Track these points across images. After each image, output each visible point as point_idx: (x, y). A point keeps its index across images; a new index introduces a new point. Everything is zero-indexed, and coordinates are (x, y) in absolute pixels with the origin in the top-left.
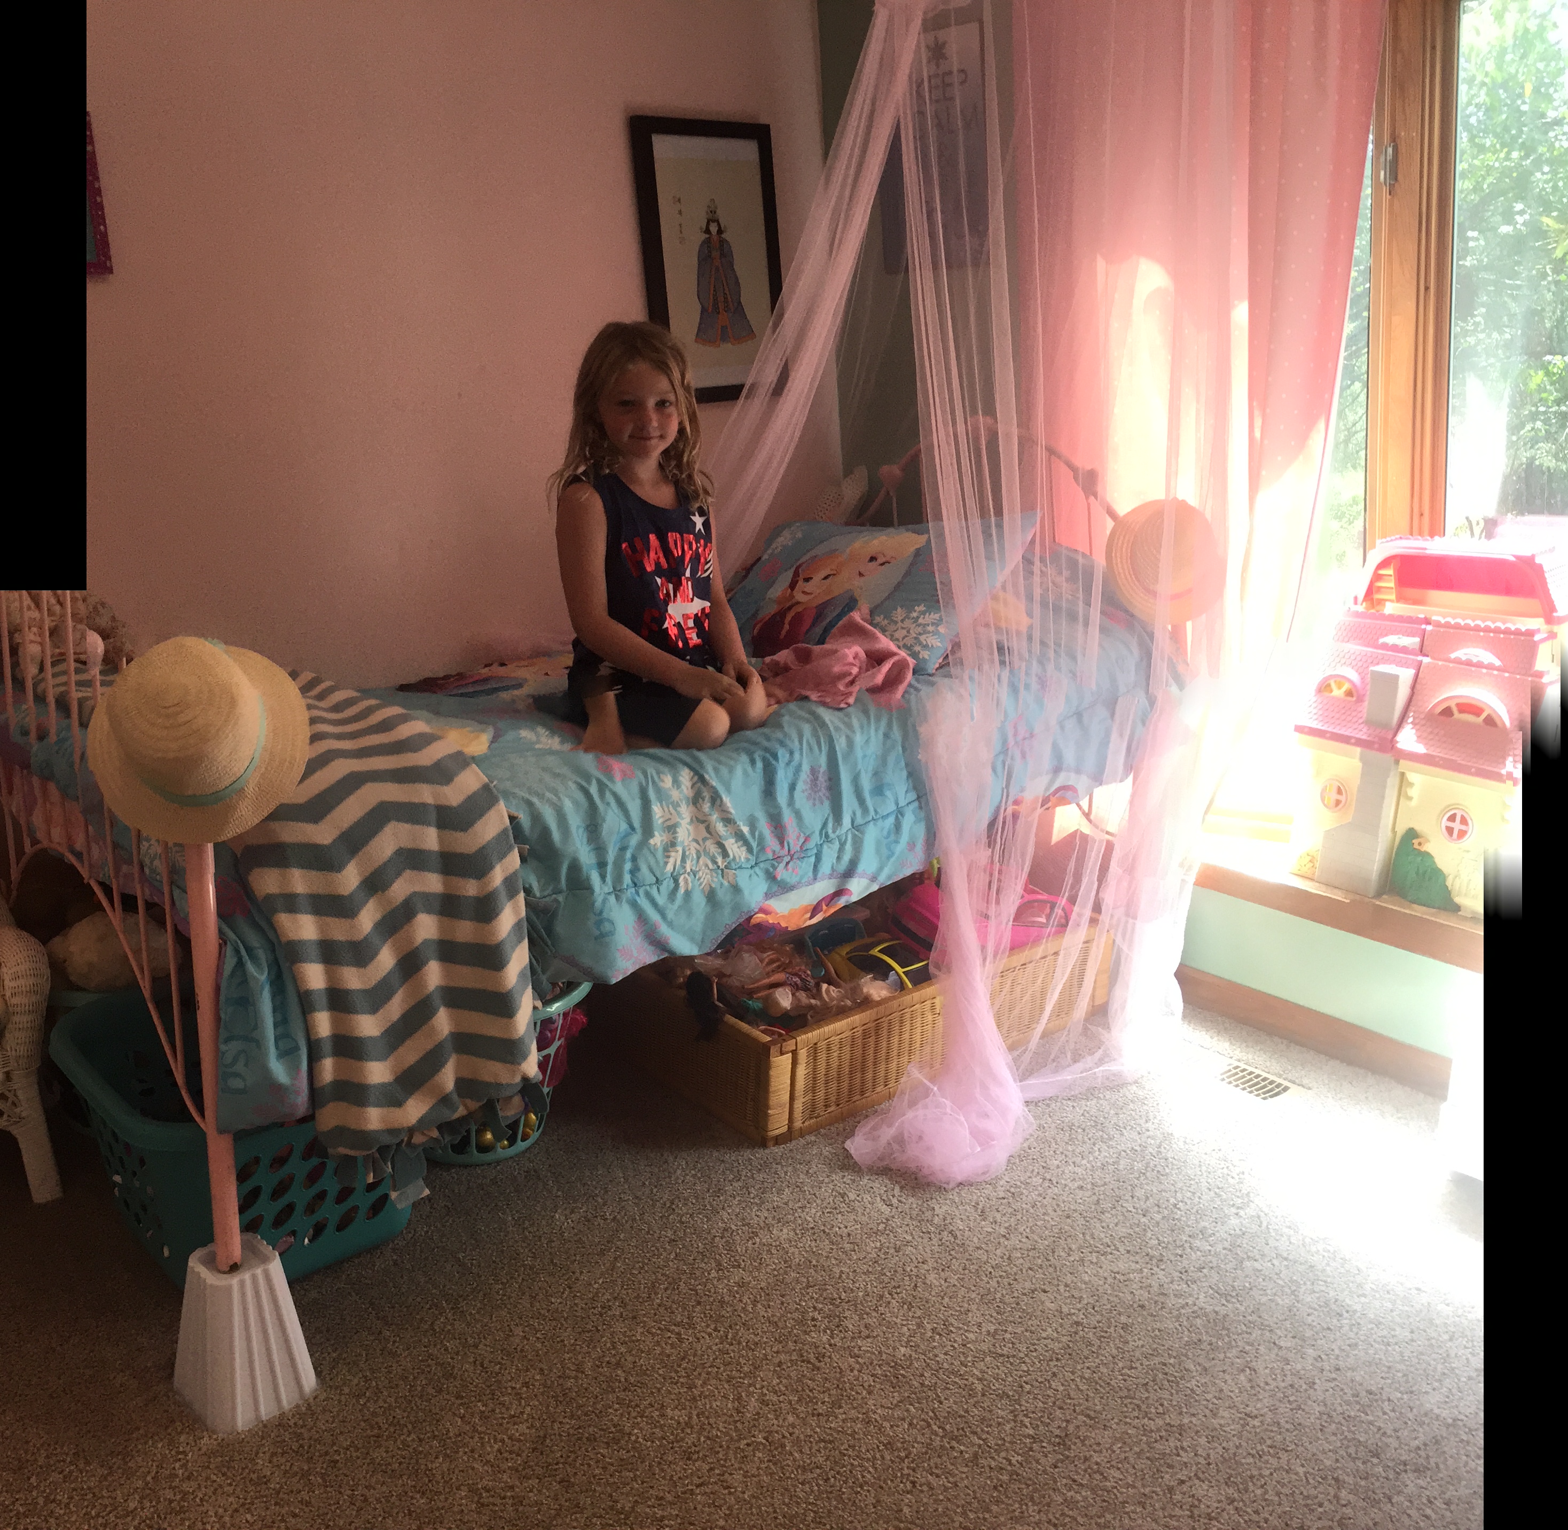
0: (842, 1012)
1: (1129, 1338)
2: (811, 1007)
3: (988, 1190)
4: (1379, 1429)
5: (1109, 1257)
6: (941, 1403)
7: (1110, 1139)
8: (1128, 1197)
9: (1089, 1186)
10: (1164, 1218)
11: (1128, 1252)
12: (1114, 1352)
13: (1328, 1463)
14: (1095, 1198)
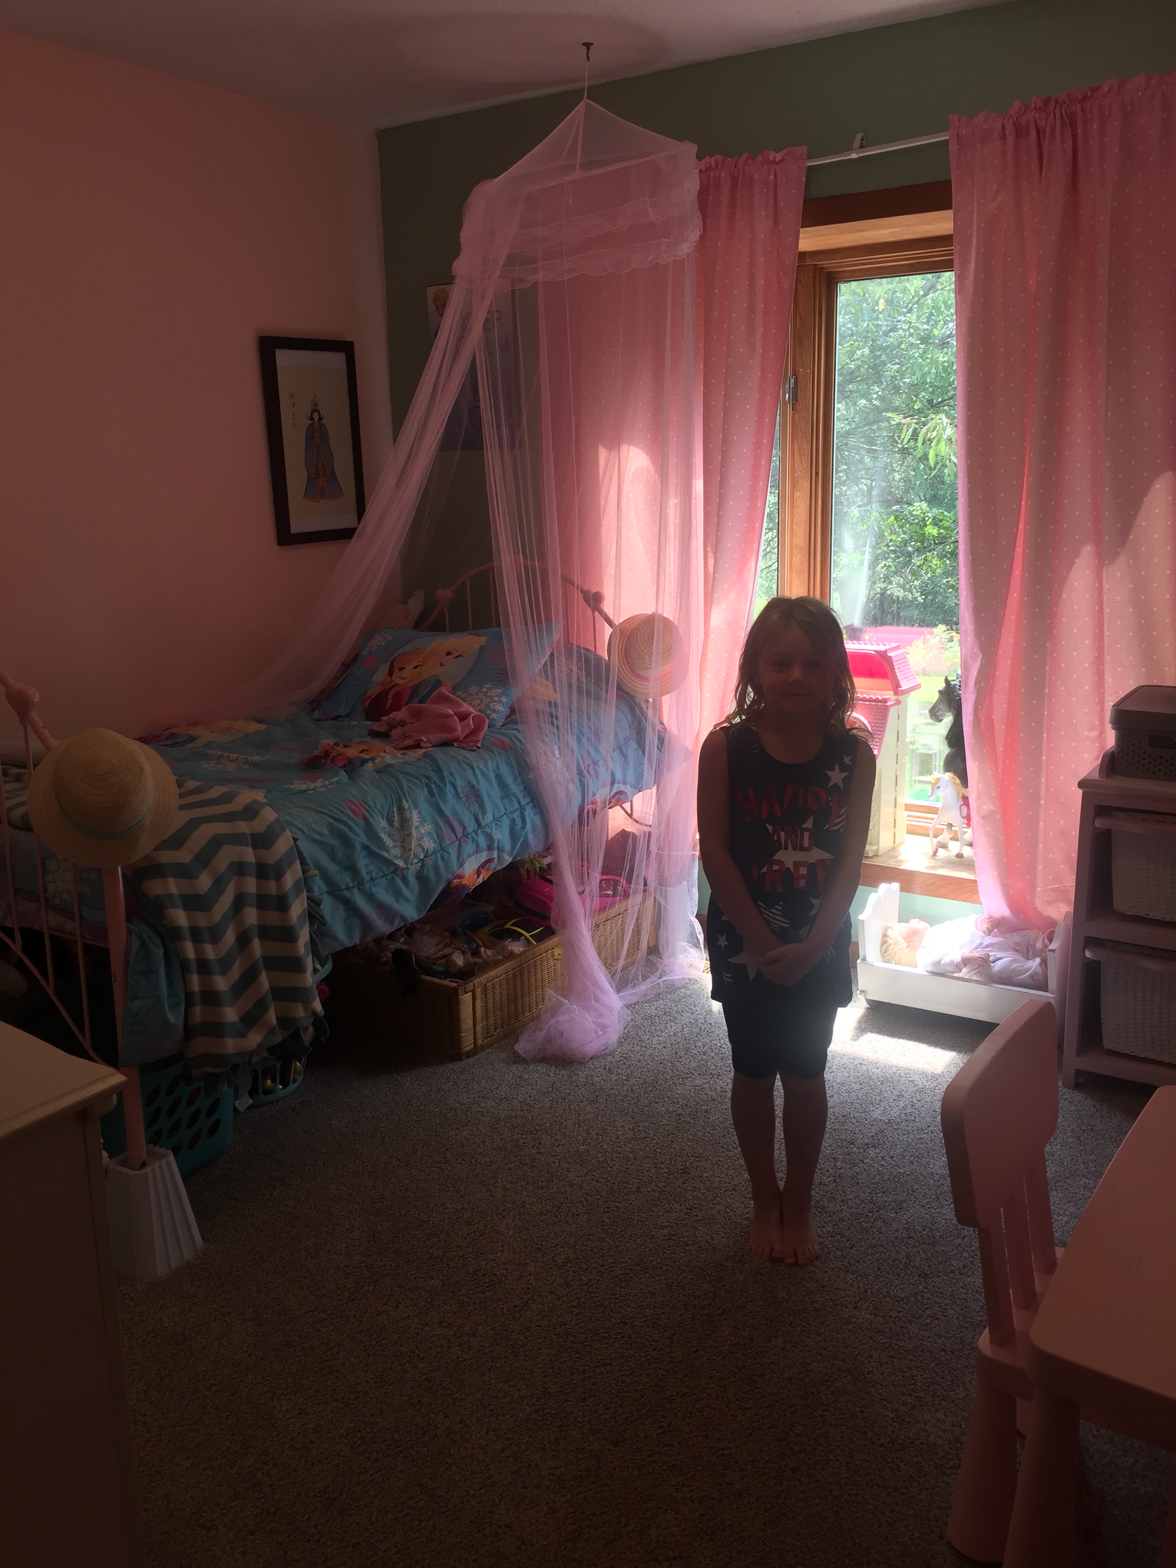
0: (497, 963)
1: (710, 1116)
2: (476, 964)
3: (610, 1058)
4: (852, 1131)
5: (689, 1079)
6: (611, 1168)
7: (676, 1019)
8: (693, 1047)
9: (669, 1046)
10: (716, 1054)
11: (700, 1074)
12: (703, 1124)
13: (828, 1152)
14: (674, 1051)
